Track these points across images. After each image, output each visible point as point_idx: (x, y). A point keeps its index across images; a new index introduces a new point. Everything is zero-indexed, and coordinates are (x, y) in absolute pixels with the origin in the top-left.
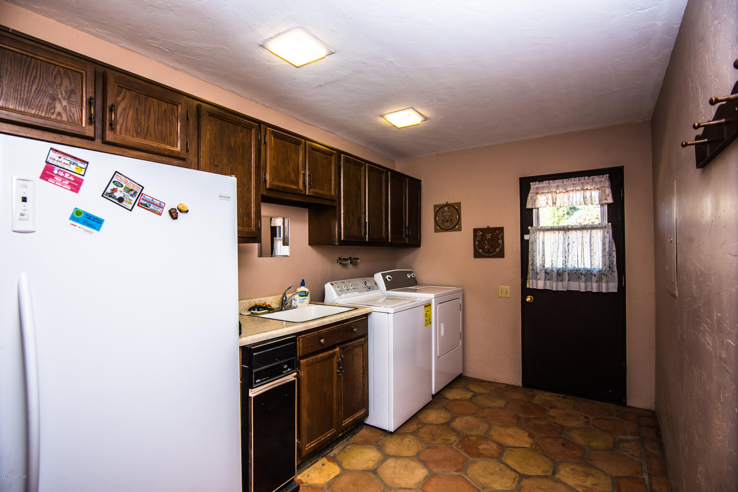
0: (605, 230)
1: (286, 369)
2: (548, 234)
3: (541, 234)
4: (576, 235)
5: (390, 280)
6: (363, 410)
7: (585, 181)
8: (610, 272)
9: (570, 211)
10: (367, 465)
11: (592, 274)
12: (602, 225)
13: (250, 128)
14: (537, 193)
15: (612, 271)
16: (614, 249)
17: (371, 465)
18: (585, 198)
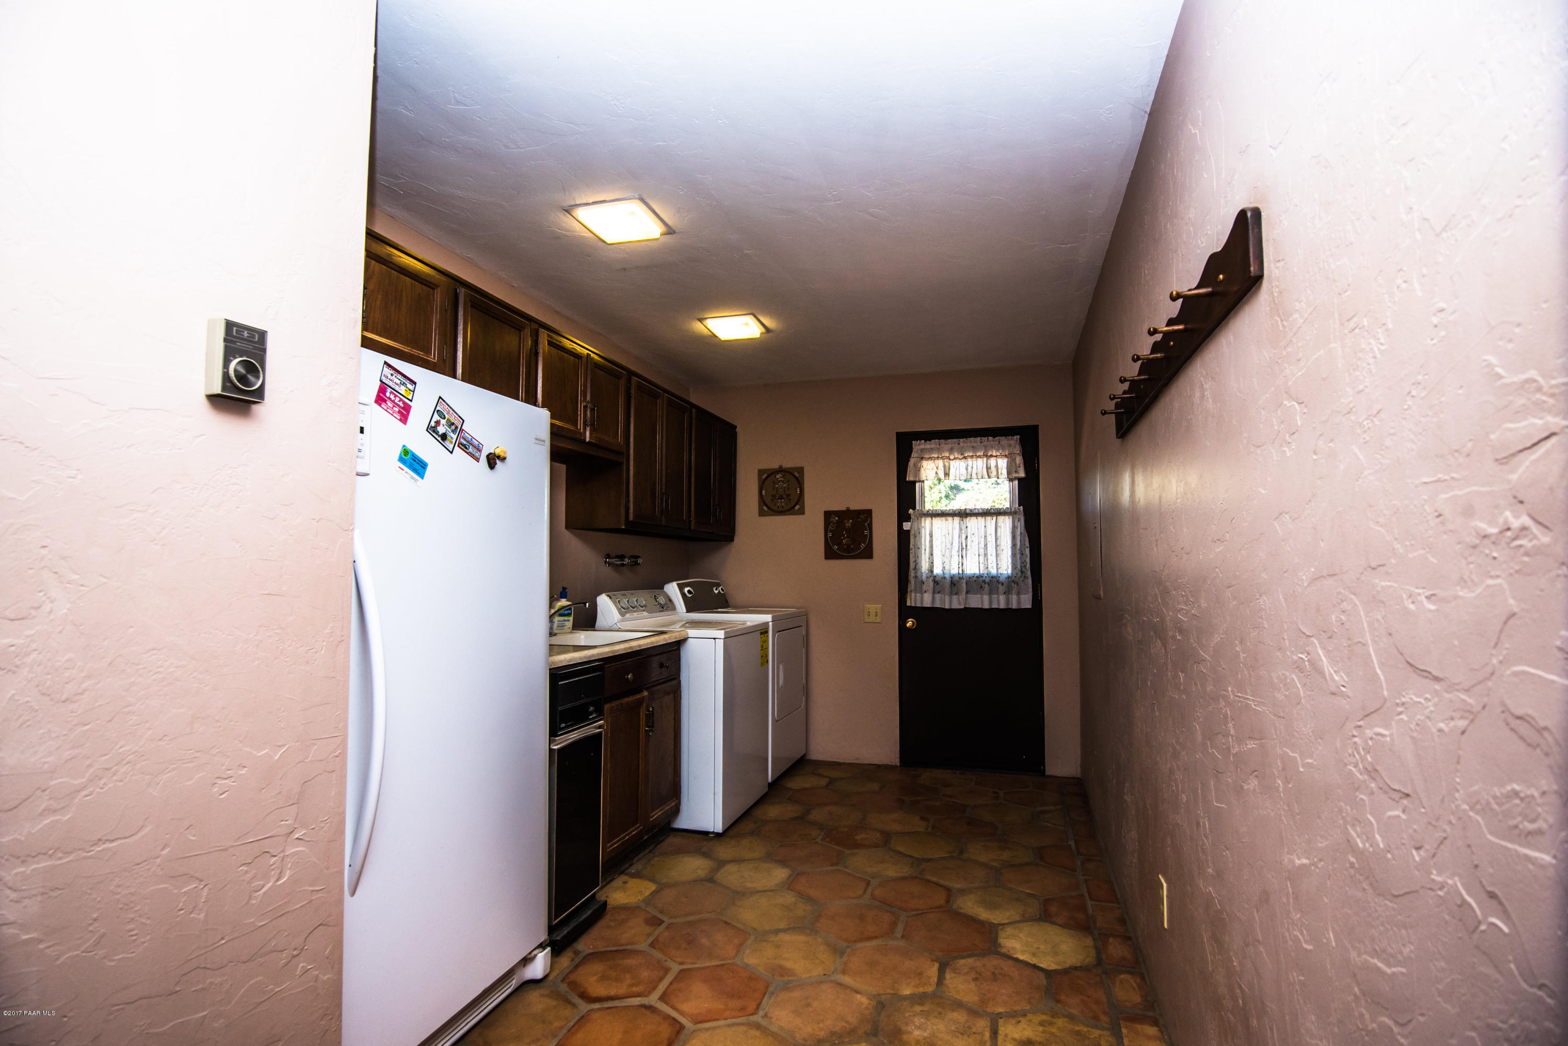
0: (1015, 516)
1: (591, 713)
2: (937, 522)
3: (928, 520)
4: (976, 524)
5: (690, 596)
6: (675, 801)
7: (989, 443)
8: (1022, 579)
9: (950, 492)
10: (696, 875)
11: (998, 582)
12: (1011, 509)
13: (519, 329)
14: (922, 458)
15: (1025, 577)
16: (1027, 544)
17: (701, 873)
18: (988, 468)
